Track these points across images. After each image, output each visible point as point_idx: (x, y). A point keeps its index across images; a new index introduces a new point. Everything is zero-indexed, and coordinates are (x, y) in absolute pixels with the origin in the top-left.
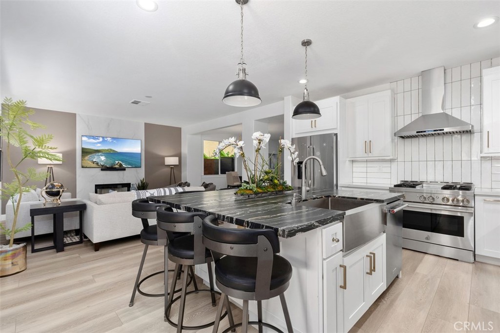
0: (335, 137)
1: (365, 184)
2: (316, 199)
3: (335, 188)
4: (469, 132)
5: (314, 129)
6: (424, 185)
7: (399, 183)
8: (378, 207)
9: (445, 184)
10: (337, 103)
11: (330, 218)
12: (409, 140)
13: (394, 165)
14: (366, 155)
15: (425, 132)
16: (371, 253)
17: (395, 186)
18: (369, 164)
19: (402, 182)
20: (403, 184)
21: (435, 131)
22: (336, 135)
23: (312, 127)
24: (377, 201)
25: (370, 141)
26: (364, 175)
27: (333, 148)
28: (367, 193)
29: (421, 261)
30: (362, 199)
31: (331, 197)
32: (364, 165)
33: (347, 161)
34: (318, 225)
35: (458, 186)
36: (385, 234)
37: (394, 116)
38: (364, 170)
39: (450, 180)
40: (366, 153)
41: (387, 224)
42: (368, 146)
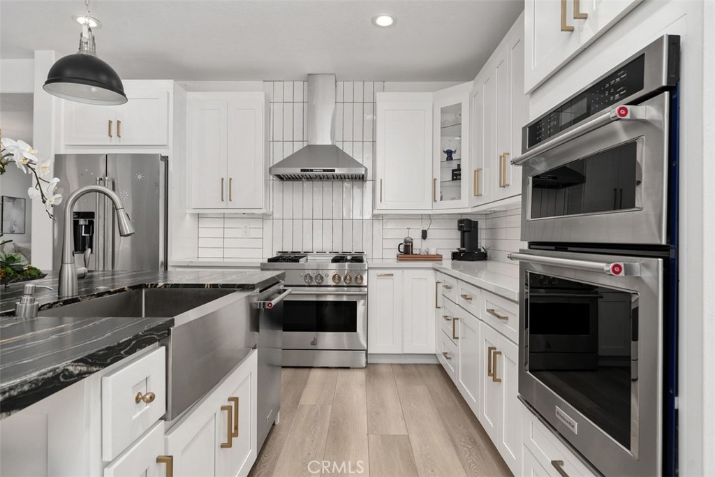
0: (162, 164)
1: (221, 260)
2: (107, 296)
3: (161, 270)
4: (362, 178)
5: (115, 140)
6: (309, 258)
7: (275, 255)
8: (244, 300)
9: (335, 255)
10: (168, 94)
11: (130, 341)
12: (290, 183)
13: (268, 225)
14: (223, 205)
15: (312, 170)
16: (230, 399)
17: (270, 260)
18: (229, 223)
19: (279, 254)
20: (281, 257)
21: (324, 171)
22: (166, 159)
23: (110, 136)
24: (243, 287)
25: (231, 179)
26: (219, 243)
27: (157, 185)
28: (224, 274)
29: (305, 383)
30: (215, 286)
31: (146, 286)
32: (219, 223)
33: (188, 216)
34: (84, 369)
35: (349, 258)
36: (256, 350)
37: (268, 142)
38: (219, 233)
39: (339, 249)
40: (223, 200)
41: (260, 330)
42: (226, 188)
